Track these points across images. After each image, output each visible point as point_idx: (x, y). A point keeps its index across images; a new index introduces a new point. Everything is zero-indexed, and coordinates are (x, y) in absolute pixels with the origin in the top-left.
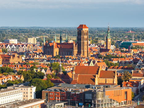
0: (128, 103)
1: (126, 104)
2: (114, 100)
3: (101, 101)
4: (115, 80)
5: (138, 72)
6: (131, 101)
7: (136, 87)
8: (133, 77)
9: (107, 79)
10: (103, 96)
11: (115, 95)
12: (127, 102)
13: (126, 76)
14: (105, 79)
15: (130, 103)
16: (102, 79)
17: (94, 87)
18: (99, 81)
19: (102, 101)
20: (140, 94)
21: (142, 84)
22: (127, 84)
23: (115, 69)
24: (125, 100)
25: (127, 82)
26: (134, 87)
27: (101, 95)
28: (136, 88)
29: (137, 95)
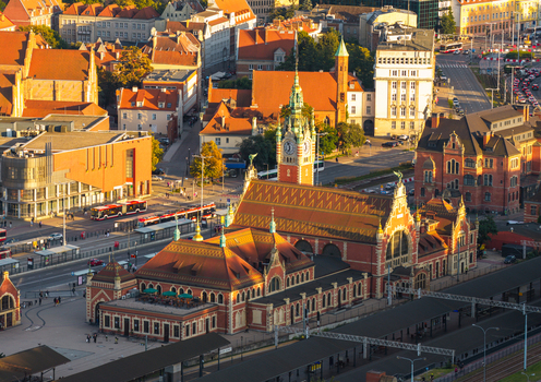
0: (138, 189)
1: (131, 194)
2: (86, 186)
3: (38, 193)
4: (89, 88)
5: (175, 40)
6: (151, 183)
7: (166, 109)
8: (158, 67)
9: (58, 82)
10: (45, 173)
11: (91, 166)
12: (134, 187)
13: (129, 66)
14: (52, 82)
15: (144, 191)
16: (40, 81)
17: (8, 130)
18: (27, 91)
19: (42, 192)
20: (184, 136)
21: (190, 93)
22: (134, 99)
23: (87, 14)
24: (128, 180)
25: (135, 89)
26: (161, 109)
27: (37, 170)
28: (170, 113)
29: (171, 143)
